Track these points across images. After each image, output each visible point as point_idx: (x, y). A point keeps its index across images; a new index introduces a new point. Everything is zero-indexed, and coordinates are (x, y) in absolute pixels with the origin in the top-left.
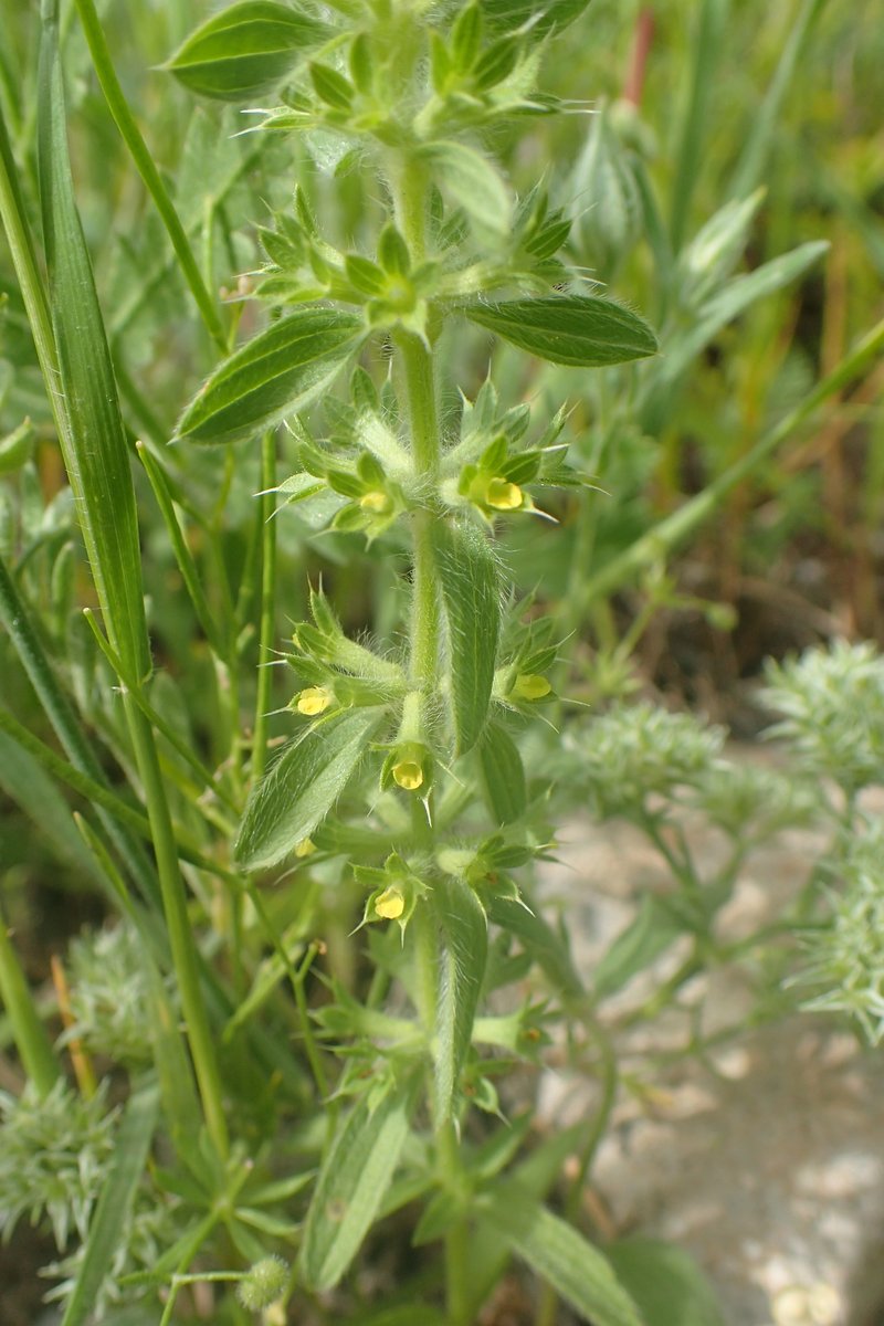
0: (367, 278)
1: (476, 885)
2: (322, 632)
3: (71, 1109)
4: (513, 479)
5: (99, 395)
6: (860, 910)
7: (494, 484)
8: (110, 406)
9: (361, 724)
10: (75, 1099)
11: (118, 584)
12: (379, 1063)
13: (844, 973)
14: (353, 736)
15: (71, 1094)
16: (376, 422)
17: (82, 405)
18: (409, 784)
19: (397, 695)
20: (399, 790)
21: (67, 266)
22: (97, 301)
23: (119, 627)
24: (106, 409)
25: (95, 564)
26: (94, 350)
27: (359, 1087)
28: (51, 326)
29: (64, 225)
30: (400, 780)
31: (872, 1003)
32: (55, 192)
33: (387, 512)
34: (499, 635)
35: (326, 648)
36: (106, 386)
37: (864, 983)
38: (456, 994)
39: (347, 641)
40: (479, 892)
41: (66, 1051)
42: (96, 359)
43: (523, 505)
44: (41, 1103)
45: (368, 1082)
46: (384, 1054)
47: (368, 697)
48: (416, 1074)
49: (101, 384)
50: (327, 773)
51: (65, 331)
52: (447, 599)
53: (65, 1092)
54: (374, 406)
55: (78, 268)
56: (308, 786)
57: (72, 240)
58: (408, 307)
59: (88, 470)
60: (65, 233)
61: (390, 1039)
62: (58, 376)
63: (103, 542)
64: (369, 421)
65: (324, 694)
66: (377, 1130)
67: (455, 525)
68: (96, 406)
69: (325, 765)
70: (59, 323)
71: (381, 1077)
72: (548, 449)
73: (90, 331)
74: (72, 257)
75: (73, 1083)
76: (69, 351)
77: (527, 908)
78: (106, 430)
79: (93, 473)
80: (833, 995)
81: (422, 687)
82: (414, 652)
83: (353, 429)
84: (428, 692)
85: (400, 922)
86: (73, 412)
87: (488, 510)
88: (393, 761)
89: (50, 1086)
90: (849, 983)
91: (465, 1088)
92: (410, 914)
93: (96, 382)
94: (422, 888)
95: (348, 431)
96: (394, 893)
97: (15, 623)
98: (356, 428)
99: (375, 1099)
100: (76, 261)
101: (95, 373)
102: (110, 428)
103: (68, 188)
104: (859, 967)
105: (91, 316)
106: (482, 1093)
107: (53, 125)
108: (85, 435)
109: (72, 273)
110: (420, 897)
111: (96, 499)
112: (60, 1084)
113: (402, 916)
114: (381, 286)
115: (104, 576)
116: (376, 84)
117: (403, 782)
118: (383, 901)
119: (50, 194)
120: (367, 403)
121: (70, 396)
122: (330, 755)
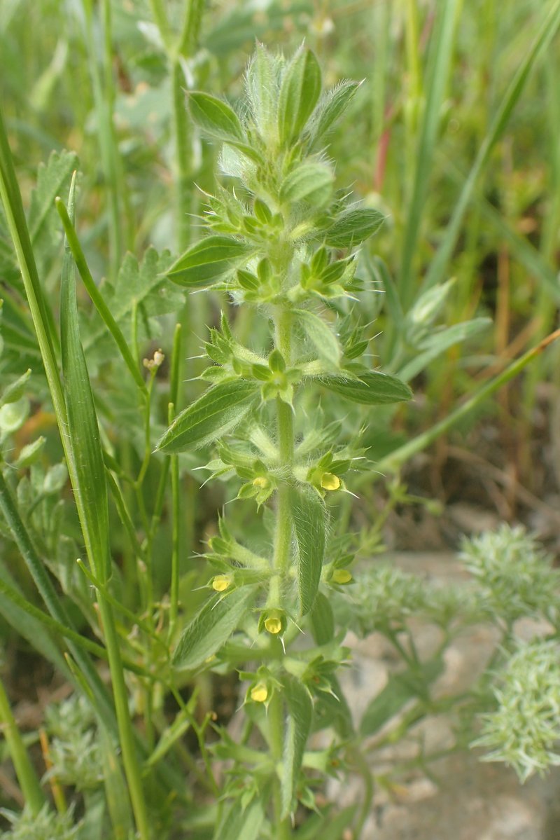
0: (263, 374)
1: (307, 682)
2: (224, 541)
3: (53, 823)
4: (335, 472)
5: (90, 436)
6: (513, 702)
7: (325, 475)
8: (95, 442)
9: (246, 591)
10: (55, 817)
11: (96, 533)
12: (249, 779)
13: (505, 739)
14: (240, 598)
15: (53, 814)
16: (258, 429)
17: (80, 441)
18: (273, 629)
19: (266, 577)
20: (268, 633)
21: (74, 371)
22: (90, 389)
23: (96, 555)
24: (93, 443)
25: (83, 522)
26: (88, 413)
27: (236, 793)
28: (64, 400)
29: (73, 351)
30: (268, 627)
31: (521, 757)
32: (69, 334)
33: (268, 488)
34: (325, 551)
35: (226, 549)
36: (93, 431)
37: (516, 745)
38: (295, 743)
39: (238, 545)
40: (309, 686)
41: (48, 784)
42: (89, 418)
43: (340, 487)
44: (33, 819)
45: (242, 790)
46: (252, 774)
47: (250, 579)
48: (269, 785)
49: (91, 431)
50: (225, 618)
51: (72, 404)
52: (298, 534)
53: (49, 813)
54: (257, 420)
55: (80, 373)
56: (214, 625)
57: (78, 359)
58: (283, 387)
59: (82, 474)
60: (74, 355)
61: (253, 765)
62: (67, 426)
63: (89, 511)
64: (255, 428)
65: (227, 579)
66: (245, 817)
67: (302, 491)
68: (88, 442)
69: (224, 614)
70: (69, 399)
71: (248, 787)
72: (354, 459)
73: (86, 404)
74: (77, 367)
75: (53, 807)
76: (74, 414)
77: (336, 697)
78: (92, 454)
79: (84, 476)
80: (498, 753)
81: (280, 573)
82: (276, 553)
83: (245, 433)
84: (283, 576)
85: (265, 703)
86: (74, 445)
87: (321, 489)
88: (265, 617)
89: (40, 808)
90: (507, 746)
91: (298, 795)
92: (271, 698)
93: (88, 429)
94: (278, 685)
95: (243, 434)
96: (261, 687)
97: (28, 552)
98: (247, 431)
99: (246, 800)
100: (80, 370)
101: (88, 425)
102: (95, 453)
103: (77, 334)
104: (513, 737)
105: (86, 397)
106: (306, 796)
107: (70, 301)
108: (81, 456)
109: (77, 375)
110: (276, 689)
111: (86, 489)
112: (46, 807)
113: (267, 700)
114: (269, 377)
115: (89, 529)
116: (270, 282)
117: (270, 630)
118: (256, 691)
119: (66, 335)
120: (254, 419)
121: (73, 437)
122: (227, 608)
